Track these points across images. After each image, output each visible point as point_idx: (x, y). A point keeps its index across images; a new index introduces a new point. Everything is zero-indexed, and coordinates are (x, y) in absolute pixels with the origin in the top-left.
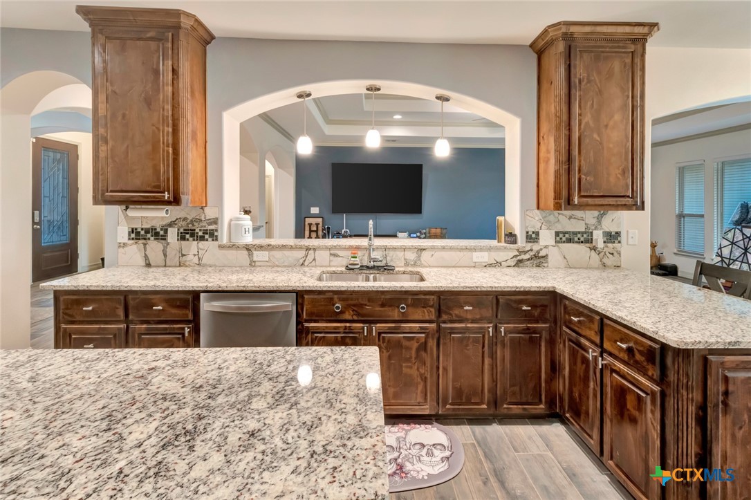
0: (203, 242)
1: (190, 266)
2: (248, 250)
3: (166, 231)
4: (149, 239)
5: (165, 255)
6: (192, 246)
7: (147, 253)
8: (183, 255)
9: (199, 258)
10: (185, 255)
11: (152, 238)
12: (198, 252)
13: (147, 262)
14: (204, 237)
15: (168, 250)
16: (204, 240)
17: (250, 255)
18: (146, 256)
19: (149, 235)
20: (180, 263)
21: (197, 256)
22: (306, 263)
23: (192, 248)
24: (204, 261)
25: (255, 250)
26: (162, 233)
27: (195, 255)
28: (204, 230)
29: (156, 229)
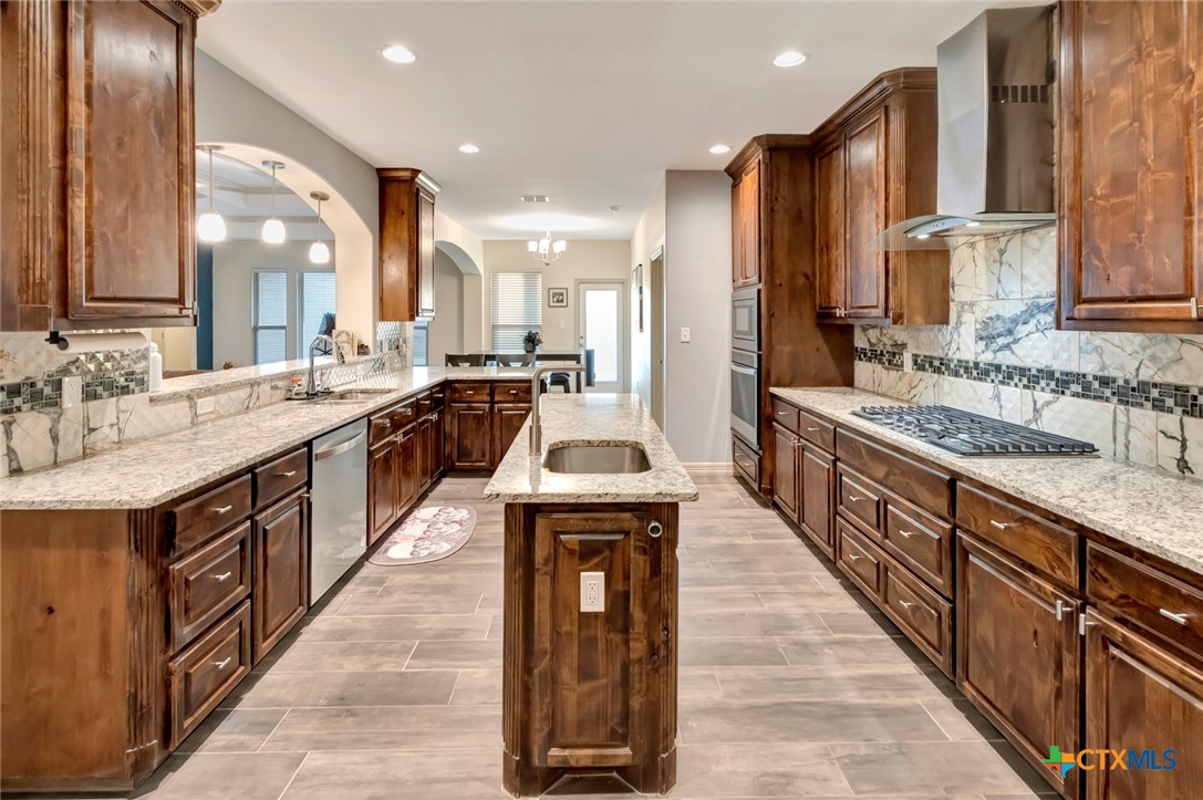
0: (126, 397)
1: (103, 451)
2: (189, 398)
3: (58, 386)
4: (19, 409)
5: (55, 439)
6: (108, 409)
7: (15, 444)
8: (92, 430)
9: (119, 430)
10: (94, 430)
11: (25, 407)
12: (118, 418)
13: (14, 465)
14: (128, 386)
15: (61, 427)
16: (128, 393)
17: (193, 406)
18: (10, 452)
19: (18, 401)
20: (84, 448)
21: (115, 427)
22: (251, 406)
23: (108, 413)
24: (129, 433)
25: (199, 397)
26: (48, 390)
27: (112, 425)
28: (127, 374)
29: (33, 385)
